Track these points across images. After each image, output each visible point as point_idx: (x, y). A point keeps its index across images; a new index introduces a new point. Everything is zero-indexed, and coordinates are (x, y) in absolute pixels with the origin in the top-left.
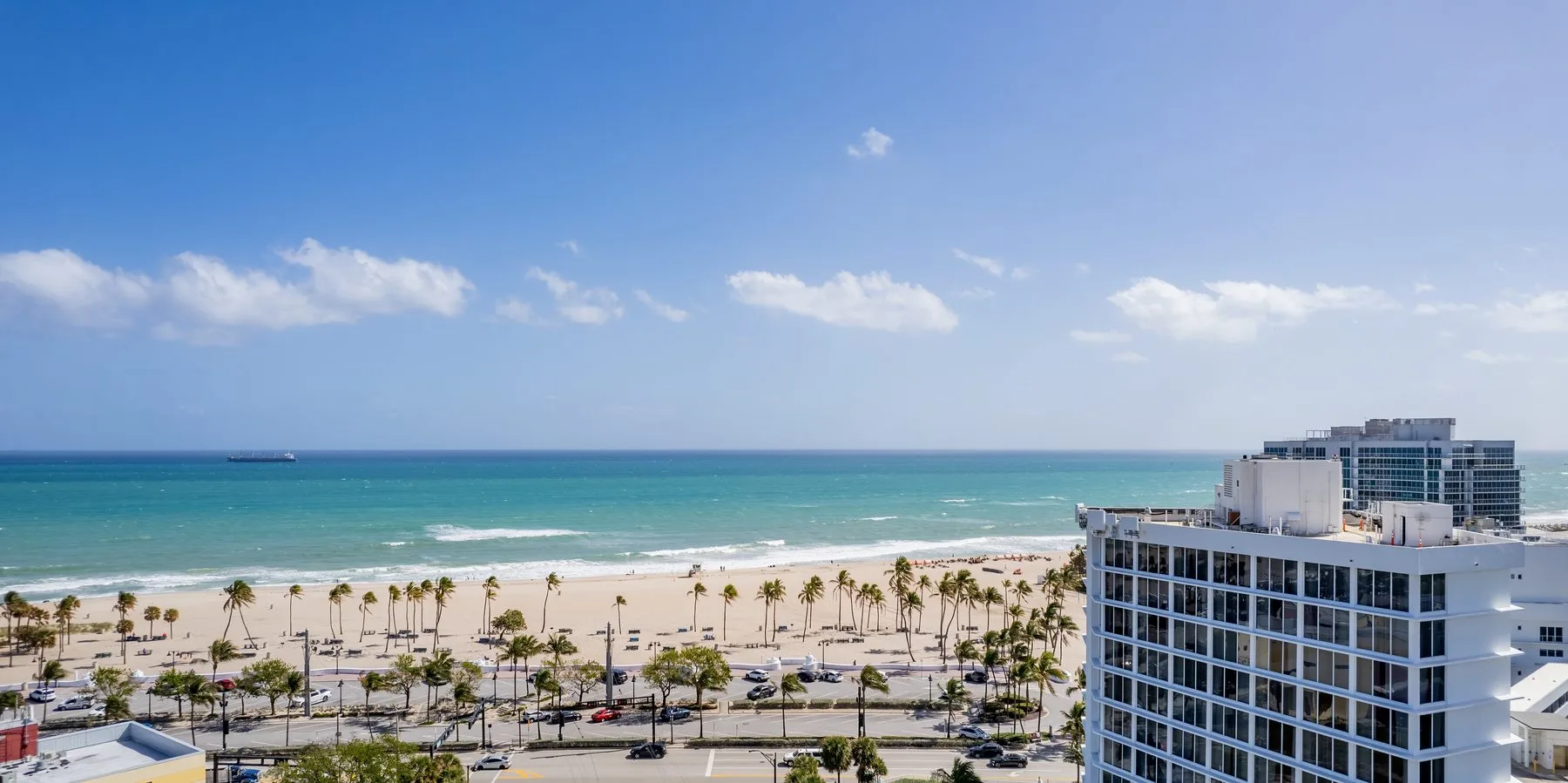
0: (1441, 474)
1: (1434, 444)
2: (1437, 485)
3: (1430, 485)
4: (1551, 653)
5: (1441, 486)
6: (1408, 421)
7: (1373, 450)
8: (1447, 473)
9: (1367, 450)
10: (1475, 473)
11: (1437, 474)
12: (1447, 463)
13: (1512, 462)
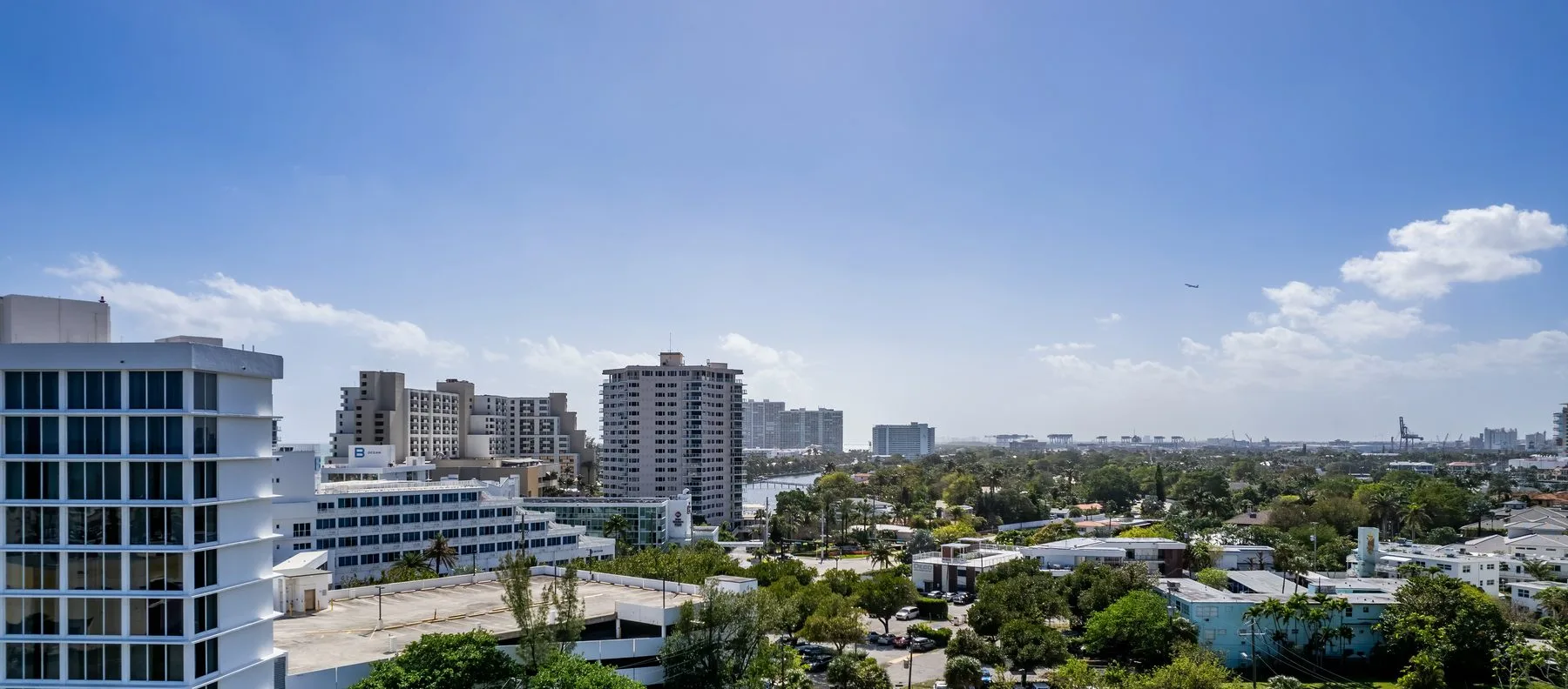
4: (299, 546)
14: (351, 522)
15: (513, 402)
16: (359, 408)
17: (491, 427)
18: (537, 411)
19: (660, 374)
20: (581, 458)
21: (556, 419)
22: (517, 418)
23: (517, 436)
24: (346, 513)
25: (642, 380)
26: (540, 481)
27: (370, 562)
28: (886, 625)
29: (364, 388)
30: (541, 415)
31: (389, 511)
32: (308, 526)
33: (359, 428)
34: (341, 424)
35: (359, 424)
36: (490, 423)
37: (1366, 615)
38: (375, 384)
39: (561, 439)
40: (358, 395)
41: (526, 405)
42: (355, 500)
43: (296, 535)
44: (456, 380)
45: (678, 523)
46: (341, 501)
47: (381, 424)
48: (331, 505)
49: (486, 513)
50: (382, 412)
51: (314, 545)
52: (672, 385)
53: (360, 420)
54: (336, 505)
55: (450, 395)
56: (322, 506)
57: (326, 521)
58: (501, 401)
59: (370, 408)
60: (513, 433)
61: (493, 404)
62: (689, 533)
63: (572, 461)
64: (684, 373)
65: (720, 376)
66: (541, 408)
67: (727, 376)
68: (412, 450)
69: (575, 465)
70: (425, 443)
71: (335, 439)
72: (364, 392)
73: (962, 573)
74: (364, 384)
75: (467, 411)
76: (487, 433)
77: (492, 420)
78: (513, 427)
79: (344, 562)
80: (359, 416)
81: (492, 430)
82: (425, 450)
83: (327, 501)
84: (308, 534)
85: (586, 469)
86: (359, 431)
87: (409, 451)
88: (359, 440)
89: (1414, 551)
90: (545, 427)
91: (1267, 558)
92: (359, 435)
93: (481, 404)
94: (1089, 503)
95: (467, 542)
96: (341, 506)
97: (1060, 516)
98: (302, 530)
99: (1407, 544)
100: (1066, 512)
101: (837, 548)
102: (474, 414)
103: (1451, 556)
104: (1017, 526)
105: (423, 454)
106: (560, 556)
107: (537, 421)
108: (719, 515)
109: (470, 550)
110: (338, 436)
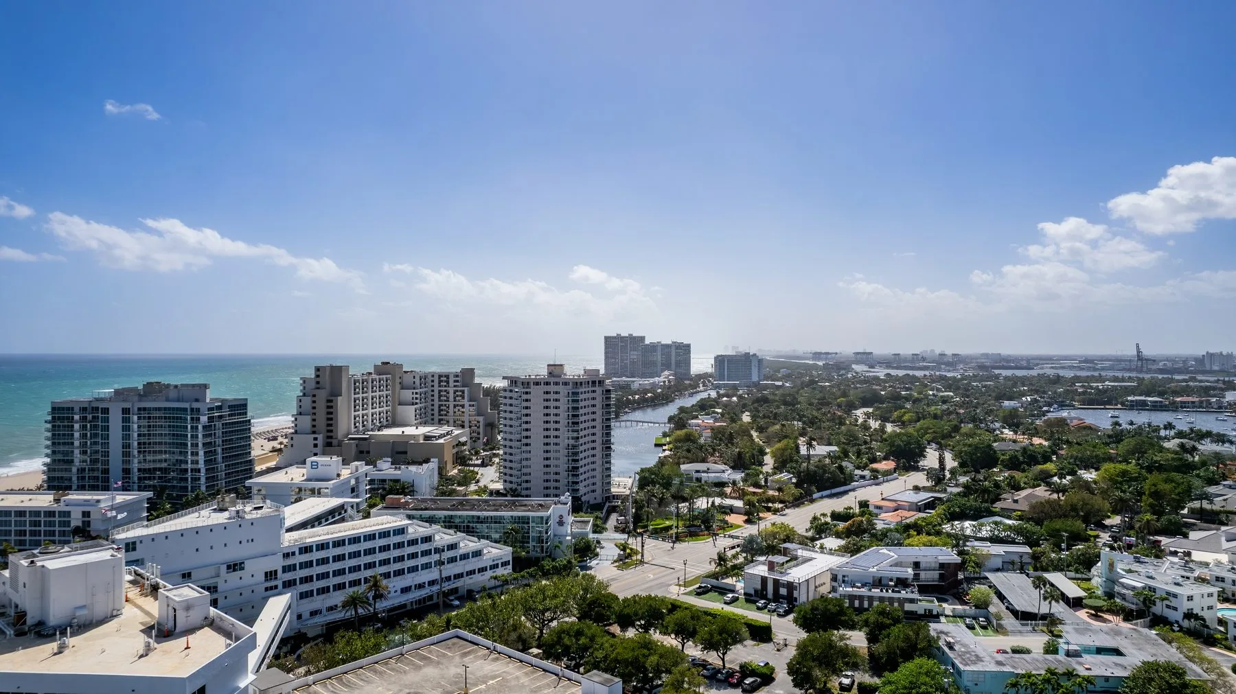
0: (200, 427)
1: (195, 405)
2: (197, 437)
3: (192, 436)
4: (271, 588)
5: (200, 436)
6: (176, 387)
7: (150, 409)
8: (204, 427)
9: (145, 409)
10: (223, 424)
11: (197, 427)
12: (204, 419)
13: (246, 413)
14: (309, 564)
15: (433, 376)
16: (314, 396)
17: (416, 399)
18: (452, 384)
19: (547, 384)
20: (485, 420)
21: (466, 389)
22: (436, 389)
23: (436, 403)
24: (305, 558)
25: (533, 389)
26: (454, 447)
27: (323, 593)
28: (723, 660)
29: (318, 379)
30: (455, 386)
31: (338, 551)
32: (276, 571)
33: (314, 411)
34: (300, 407)
35: (314, 408)
36: (415, 396)
37: (1106, 684)
38: (326, 379)
39: (470, 406)
40: (313, 385)
41: (444, 378)
42: (311, 547)
43: (266, 580)
44: (389, 363)
45: (561, 523)
46: (300, 549)
47: (332, 407)
48: (293, 554)
49: (413, 542)
50: (331, 398)
51: (280, 586)
52: (557, 393)
53: (314, 405)
54: (297, 553)
55: (384, 376)
56: (286, 555)
57: (290, 566)
58: (424, 378)
59: (322, 396)
60: (433, 400)
61: (417, 381)
62: (569, 532)
63: (478, 422)
64: (566, 384)
65: (594, 382)
66: (455, 381)
67: (600, 382)
68: (355, 424)
69: (481, 424)
70: (365, 417)
71: (296, 419)
72: (318, 383)
73: (783, 586)
74: (318, 376)
75: (398, 386)
76: (413, 404)
77: (416, 393)
78: (433, 395)
79: (303, 596)
80: (314, 402)
81: (417, 401)
82: (365, 423)
83: (290, 551)
84: (276, 578)
85: (489, 428)
86: (314, 414)
87: (353, 426)
88: (314, 420)
89: (1147, 574)
90: (458, 396)
91: (1026, 559)
92: (314, 417)
93: (408, 379)
94: (886, 458)
95: (398, 566)
96: (300, 553)
97: (863, 477)
98: (271, 575)
99: (1141, 560)
100: (867, 473)
101: (685, 530)
102: (402, 388)
103: (1177, 584)
104: (828, 492)
105: (364, 426)
106: (469, 568)
107: (451, 390)
108: (593, 491)
109: (399, 573)
110: (298, 417)
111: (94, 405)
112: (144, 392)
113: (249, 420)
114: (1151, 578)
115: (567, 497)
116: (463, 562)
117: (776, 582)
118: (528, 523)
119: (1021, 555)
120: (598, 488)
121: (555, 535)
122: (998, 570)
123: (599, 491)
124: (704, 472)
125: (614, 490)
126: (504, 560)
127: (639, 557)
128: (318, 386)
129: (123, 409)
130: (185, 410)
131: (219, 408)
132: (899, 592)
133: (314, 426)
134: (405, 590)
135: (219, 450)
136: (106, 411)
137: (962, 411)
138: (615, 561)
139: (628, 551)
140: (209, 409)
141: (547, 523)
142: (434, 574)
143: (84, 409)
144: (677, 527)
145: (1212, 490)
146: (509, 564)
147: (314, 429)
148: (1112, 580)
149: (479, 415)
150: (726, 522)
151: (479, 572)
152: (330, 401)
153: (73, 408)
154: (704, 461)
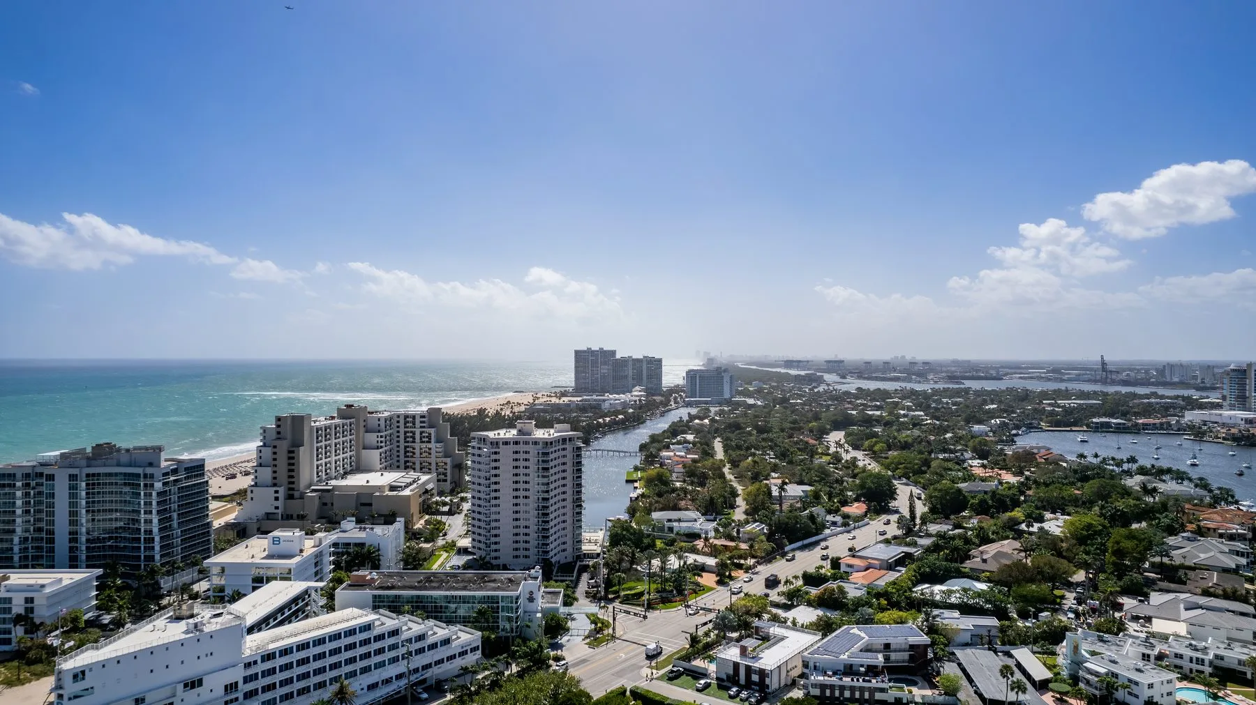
0: (154, 494)
1: (149, 470)
2: (151, 504)
3: (145, 503)
4: (231, 701)
5: (154, 503)
6: (128, 450)
7: (99, 475)
8: (159, 494)
9: (94, 475)
10: (179, 488)
11: (151, 495)
12: (158, 485)
13: (203, 475)
15: (398, 417)
16: (275, 447)
17: (381, 442)
18: (418, 424)
19: (516, 443)
20: (452, 461)
21: (432, 431)
22: (402, 430)
23: (402, 444)
24: (268, 665)
25: (502, 448)
26: (420, 496)
27: (287, 699)
29: (279, 429)
30: (421, 427)
31: (302, 655)
32: (236, 683)
33: (275, 463)
34: (260, 457)
35: (275, 459)
36: (380, 439)
38: (287, 430)
39: (437, 447)
40: (274, 436)
41: (409, 419)
42: (274, 653)
43: (227, 693)
44: (352, 406)
45: (531, 599)
46: (263, 657)
47: (293, 458)
48: (255, 662)
49: (380, 638)
50: (294, 448)
51: (241, 699)
52: (526, 452)
53: (275, 456)
54: (259, 661)
55: (348, 421)
56: (248, 665)
57: (251, 676)
58: (389, 419)
59: (284, 446)
60: (398, 442)
61: (382, 422)
62: (540, 607)
63: (446, 464)
64: (536, 443)
65: (564, 440)
66: (421, 422)
67: (570, 439)
68: (318, 474)
69: (448, 467)
70: (328, 465)
72: (279, 433)
73: (755, 672)
74: (278, 426)
75: (362, 430)
76: (378, 448)
77: (381, 437)
78: (398, 437)
80: (275, 453)
81: (383, 444)
82: (328, 471)
83: (252, 660)
84: (236, 690)
85: (457, 470)
86: (275, 466)
87: (315, 475)
88: (275, 472)
89: (1111, 658)
90: (424, 437)
91: (994, 632)
92: (275, 469)
93: (373, 423)
94: (857, 500)
95: (365, 663)
96: (263, 661)
97: (834, 524)
98: (231, 689)
99: (1105, 639)
100: (838, 519)
101: (658, 595)
102: (367, 431)
103: (1139, 670)
104: (799, 544)
105: (327, 474)
106: (437, 658)
107: (418, 431)
108: (564, 550)
109: (365, 670)
110: (258, 468)
111: (39, 470)
112: (93, 454)
113: (207, 482)
114: (1114, 662)
115: (537, 571)
116: (432, 652)
117: (748, 668)
118: (498, 603)
119: (989, 628)
120: (569, 547)
121: (525, 612)
122: (966, 645)
123: (570, 550)
124: (675, 521)
125: (586, 548)
126: (472, 646)
127: (611, 631)
128: (279, 436)
129: (70, 475)
130: (138, 475)
131: (175, 471)
132: (870, 681)
133: (275, 478)
134: (372, 687)
135: (175, 515)
136: (51, 477)
137: (932, 438)
138: (587, 637)
139: (599, 625)
140: (165, 474)
141: (516, 603)
142: (401, 667)
143: (27, 476)
144: (649, 593)
145: (1171, 541)
146: (478, 649)
147: (275, 481)
148: (1077, 663)
149: (446, 456)
150: (698, 584)
151: (447, 661)
152: (293, 452)
153: (14, 475)
154: (676, 508)
